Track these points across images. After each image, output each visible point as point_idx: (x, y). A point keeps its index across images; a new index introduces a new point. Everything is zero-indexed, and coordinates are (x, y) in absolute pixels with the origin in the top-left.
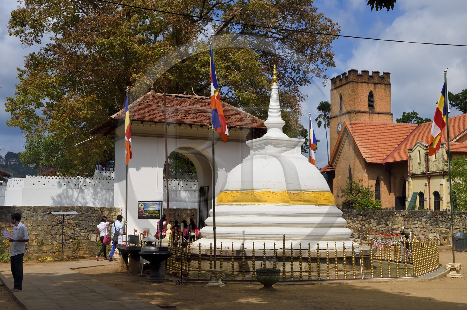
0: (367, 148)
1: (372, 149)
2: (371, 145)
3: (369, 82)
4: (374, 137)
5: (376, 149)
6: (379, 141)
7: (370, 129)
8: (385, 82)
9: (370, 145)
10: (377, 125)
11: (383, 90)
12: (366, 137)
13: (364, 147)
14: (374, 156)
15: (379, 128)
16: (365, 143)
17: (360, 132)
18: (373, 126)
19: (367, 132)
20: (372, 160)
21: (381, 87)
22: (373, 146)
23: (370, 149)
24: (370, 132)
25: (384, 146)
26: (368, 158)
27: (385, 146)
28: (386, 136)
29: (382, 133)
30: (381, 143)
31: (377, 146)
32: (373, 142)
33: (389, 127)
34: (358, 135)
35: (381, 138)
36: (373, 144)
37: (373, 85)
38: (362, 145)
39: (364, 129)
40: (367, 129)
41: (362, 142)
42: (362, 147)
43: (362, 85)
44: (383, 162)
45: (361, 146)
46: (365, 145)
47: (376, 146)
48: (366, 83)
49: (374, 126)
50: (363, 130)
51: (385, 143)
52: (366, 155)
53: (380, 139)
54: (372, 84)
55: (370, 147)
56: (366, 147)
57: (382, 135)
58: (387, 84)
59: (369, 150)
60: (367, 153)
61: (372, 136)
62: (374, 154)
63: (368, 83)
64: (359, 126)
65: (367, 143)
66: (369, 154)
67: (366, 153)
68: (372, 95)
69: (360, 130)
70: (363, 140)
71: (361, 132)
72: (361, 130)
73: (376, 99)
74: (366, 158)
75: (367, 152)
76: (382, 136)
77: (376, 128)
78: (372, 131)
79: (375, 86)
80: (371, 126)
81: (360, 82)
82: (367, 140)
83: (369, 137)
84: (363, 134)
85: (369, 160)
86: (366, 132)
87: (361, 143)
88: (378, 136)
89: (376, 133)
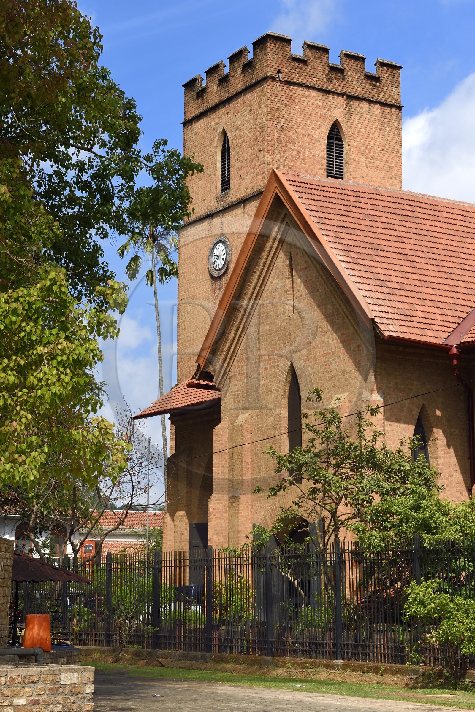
0: (378, 283)
1: (396, 286)
2: (392, 273)
3: (331, 88)
4: (396, 244)
5: (413, 288)
6: (416, 259)
7: (378, 213)
8: (382, 97)
9: (387, 272)
10: (401, 201)
11: (377, 124)
12: (366, 240)
13: (364, 274)
14: (408, 313)
15: (410, 214)
16: (367, 263)
17: (339, 218)
18: (386, 204)
19: (368, 223)
20: (405, 329)
21: (370, 112)
22: (399, 274)
23: (389, 284)
24: (380, 225)
25: (441, 281)
26: (385, 321)
27: (445, 281)
28: (440, 246)
29: (426, 233)
30: (425, 266)
31: (415, 277)
32: (394, 261)
33: (445, 215)
34: (335, 229)
35: (425, 249)
36: (396, 268)
37: (341, 100)
38: (356, 267)
39: (353, 209)
40: (366, 212)
41: (353, 255)
42: (357, 273)
43: (305, 97)
44: (449, 343)
45: (351, 272)
46: (369, 269)
47: (409, 276)
48: (319, 90)
49: (391, 205)
50: (349, 214)
51: (442, 269)
52: (376, 308)
53: (421, 254)
54: (341, 98)
55: (388, 278)
56: (370, 275)
57: (427, 238)
58: (391, 106)
59: (385, 290)
60: (381, 302)
61: (389, 238)
62: (407, 306)
63: (326, 92)
64: (334, 195)
65: (373, 264)
66: (388, 303)
67: (374, 301)
68: (340, 139)
69: (338, 212)
70: (357, 250)
71: (344, 218)
72: (343, 213)
73: (354, 156)
74: (377, 320)
75: (380, 296)
76: (429, 244)
77: (398, 212)
78: (384, 220)
79: (348, 105)
80: (381, 203)
81: (299, 85)
82: (370, 252)
83: (378, 242)
84: (352, 226)
85: (392, 328)
86: (362, 222)
87: (349, 260)
88: (412, 241)
89: (403, 229)
